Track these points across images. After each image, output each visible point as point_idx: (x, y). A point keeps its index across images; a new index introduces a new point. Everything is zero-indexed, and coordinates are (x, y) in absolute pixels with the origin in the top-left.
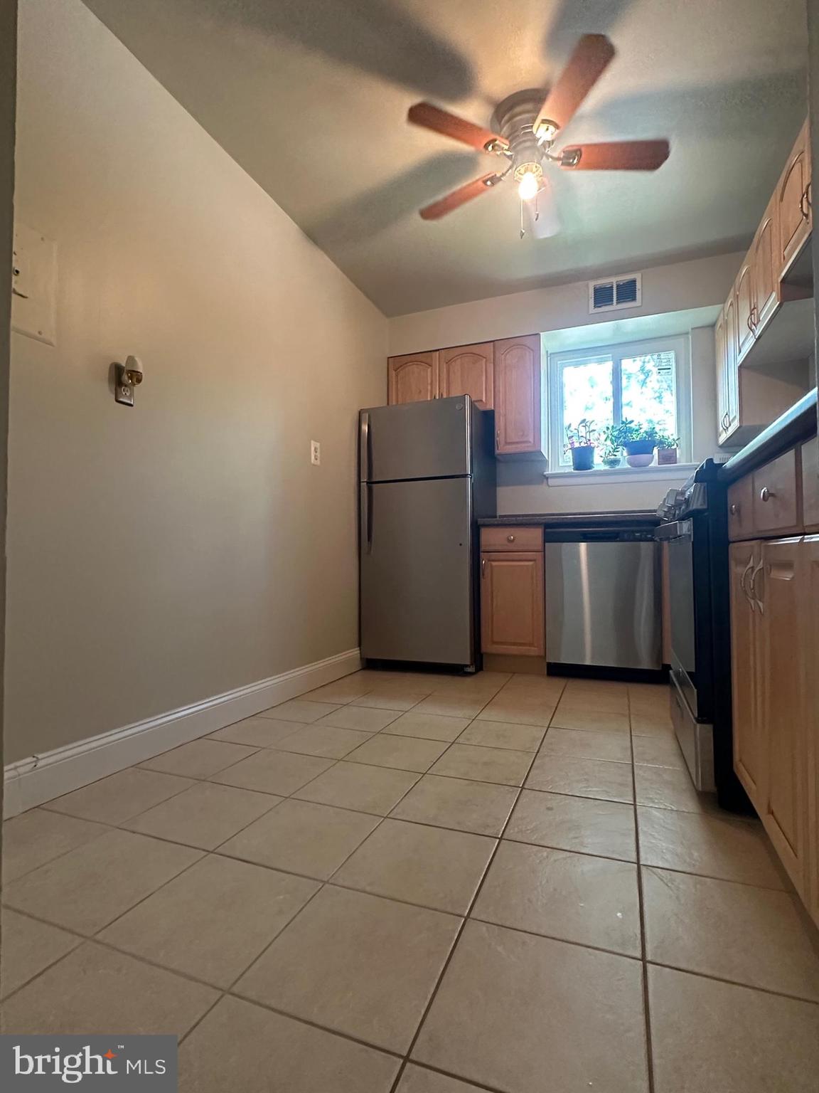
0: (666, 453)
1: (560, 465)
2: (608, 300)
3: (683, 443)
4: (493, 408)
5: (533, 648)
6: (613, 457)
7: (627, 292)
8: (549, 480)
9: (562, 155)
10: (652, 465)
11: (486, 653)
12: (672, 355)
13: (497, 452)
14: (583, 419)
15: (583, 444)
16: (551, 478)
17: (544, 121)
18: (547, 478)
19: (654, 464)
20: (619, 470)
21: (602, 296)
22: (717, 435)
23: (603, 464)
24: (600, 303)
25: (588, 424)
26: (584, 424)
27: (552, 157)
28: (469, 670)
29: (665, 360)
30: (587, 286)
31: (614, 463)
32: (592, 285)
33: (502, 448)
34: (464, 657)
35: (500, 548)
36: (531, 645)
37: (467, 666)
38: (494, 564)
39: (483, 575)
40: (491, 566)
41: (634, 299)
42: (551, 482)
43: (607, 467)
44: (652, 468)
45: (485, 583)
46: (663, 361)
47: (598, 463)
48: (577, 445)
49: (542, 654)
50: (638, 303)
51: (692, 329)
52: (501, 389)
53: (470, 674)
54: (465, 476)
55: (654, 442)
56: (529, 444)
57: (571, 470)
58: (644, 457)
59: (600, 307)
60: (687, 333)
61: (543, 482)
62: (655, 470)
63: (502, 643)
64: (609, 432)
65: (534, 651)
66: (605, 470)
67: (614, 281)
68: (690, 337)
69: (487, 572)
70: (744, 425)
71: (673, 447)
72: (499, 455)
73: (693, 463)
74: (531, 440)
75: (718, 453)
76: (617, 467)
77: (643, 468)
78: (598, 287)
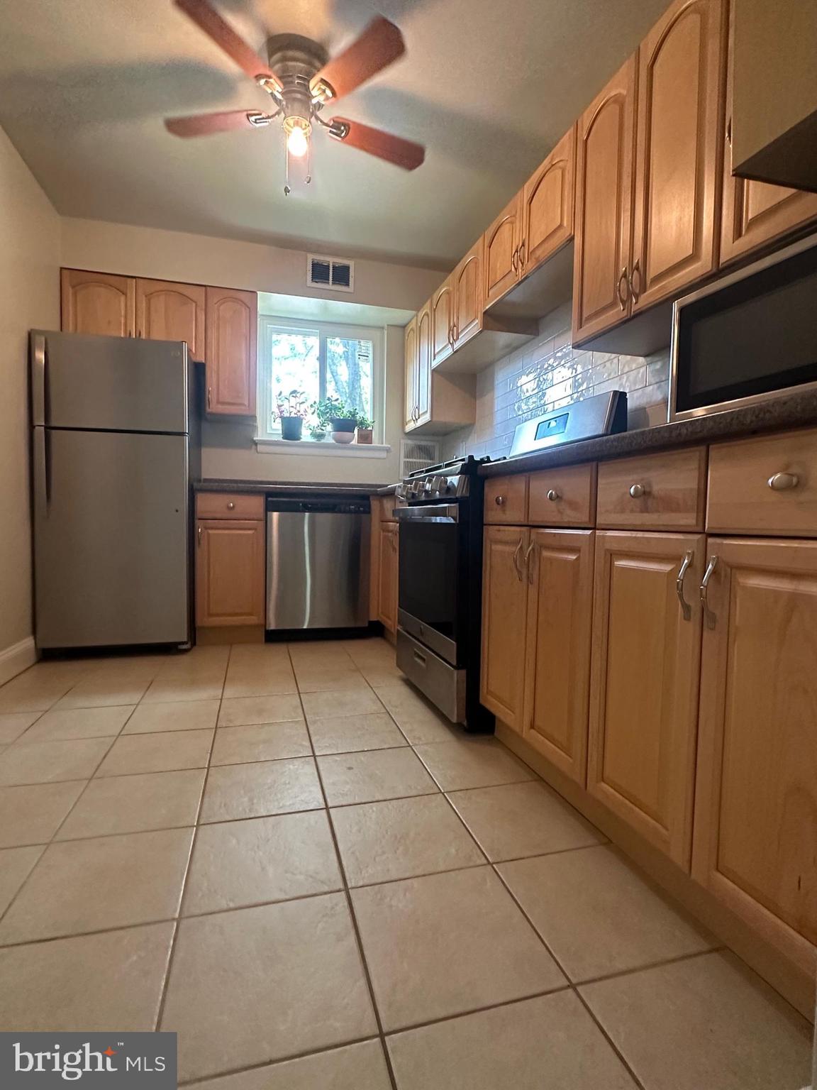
0: (363, 433)
1: (268, 432)
2: (325, 279)
3: (376, 425)
4: (204, 362)
5: (252, 617)
6: (320, 431)
7: (342, 275)
8: (258, 446)
9: (331, 123)
10: (352, 443)
11: (203, 628)
12: (370, 345)
13: (208, 410)
14: (292, 390)
15: (293, 415)
16: (261, 444)
17: (323, 81)
18: (256, 443)
19: (354, 442)
20: (324, 443)
21: (319, 272)
22: (404, 423)
23: (310, 437)
24: (318, 279)
25: (298, 395)
26: (294, 395)
27: (321, 121)
28: (184, 647)
29: (364, 348)
30: (306, 259)
31: (321, 436)
32: (311, 257)
33: (213, 407)
34: (179, 634)
35: (218, 516)
36: (251, 614)
37: (183, 643)
38: (210, 532)
39: (199, 543)
40: (209, 534)
41: (347, 284)
42: (260, 448)
43: (314, 440)
44: (353, 445)
45: (199, 552)
46: (363, 348)
47: (306, 436)
48: (286, 415)
49: (263, 622)
50: (351, 289)
51: (388, 325)
52: (214, 343)
53: (185, 651)
54: (182, 434)
55: (356, 421)
56: (243, 408)
57: (280, 439)
58: (347, 435)
59: (316, 282)
60: (383, 328)
61: (251, 448)
62: (353, 448)
63: (218, 615)
64: (316, 406)
65: (254, 620)
66: (312, 443)
67: (331, 261)
68: (386, 332)
69: (204, 542)
70: (434, 419)
71: (369, 429)
72: (210, 414)
73: (384, 445)
74: (246, 403)
75: (403, 439)
76: (323, 441)
77: (344, 445)
78: (316, 261)
